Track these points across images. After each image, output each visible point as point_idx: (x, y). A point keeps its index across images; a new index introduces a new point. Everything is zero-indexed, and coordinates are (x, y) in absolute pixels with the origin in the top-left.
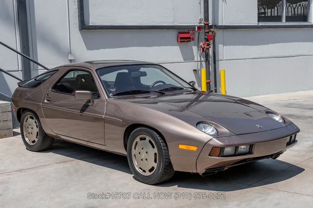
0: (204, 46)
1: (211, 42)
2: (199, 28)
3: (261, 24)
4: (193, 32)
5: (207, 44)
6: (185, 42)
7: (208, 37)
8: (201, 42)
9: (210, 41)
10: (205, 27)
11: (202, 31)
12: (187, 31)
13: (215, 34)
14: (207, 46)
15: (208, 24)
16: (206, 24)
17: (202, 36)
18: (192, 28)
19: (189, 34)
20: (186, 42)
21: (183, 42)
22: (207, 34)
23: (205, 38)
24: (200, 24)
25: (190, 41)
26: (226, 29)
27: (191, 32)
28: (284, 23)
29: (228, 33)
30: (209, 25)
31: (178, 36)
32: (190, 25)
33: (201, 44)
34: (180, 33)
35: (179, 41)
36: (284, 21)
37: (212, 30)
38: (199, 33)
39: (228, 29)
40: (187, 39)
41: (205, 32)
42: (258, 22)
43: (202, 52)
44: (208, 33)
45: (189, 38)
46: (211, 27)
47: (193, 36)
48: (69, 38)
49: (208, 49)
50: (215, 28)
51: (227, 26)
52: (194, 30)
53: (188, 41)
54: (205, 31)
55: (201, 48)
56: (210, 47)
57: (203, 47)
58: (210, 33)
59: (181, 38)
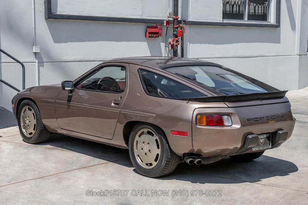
0: (174, 42)
1: (180, 38)
2: (168, 22)
3: (226, 21)
4: (161, 26)
5: (176, 41)
6: (153, 37)
7: (177, 33)
8: (170, 38)
9: (178, 37)
10: (174, 22)
11: (171, 26)
12: (155, 25)
13: (183, 30)
14: (176, 42)
15: (177, 19)
16: (175, 19)
17: (171, 32)
18: (161, 22)
19: (157, 29)
20: (155, 37)
21: (151, 37)
22: (177, 30)
23: (174, 34)
24: (169, 19)
25: (158, 37)
26: (193, 25)
27: (159, 26)
28: (246, 21)
29: (194, 29)
30: (179, 19)
31: (147, 31)
32: (158, 19)
33: (170, 40)
34: (149, 27)
35: (147, 36)
36: (246, 20)
37: (181, 25)
38: (167, 28)
39: (195, 25)
40: (155, 35)
41: (174, 28)
42: (223, 19)
43: (170, 49)
44: (177, 28)
45: (157, 33)
46: (180, 22)
47: (161, 31)
48: (34, 27)
49: (177, 46)
50: (183, 23)
51: (194, 22)
52: (162, 25)
53: (156, 36)
54: (173, 26)
55: (170, 45)
56: (179, 44)
57: (172, 44)
58: (179, 29)
59: (149, 33)
